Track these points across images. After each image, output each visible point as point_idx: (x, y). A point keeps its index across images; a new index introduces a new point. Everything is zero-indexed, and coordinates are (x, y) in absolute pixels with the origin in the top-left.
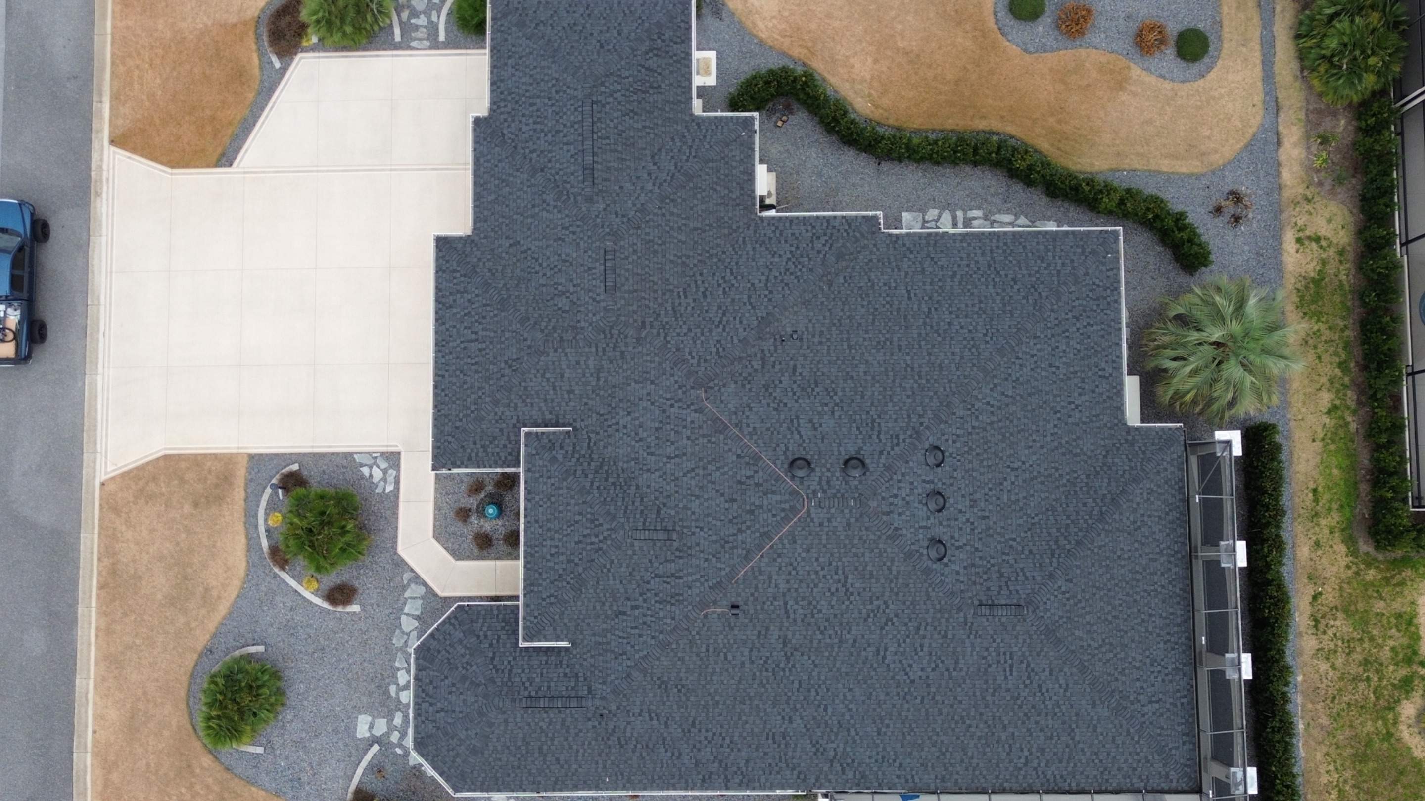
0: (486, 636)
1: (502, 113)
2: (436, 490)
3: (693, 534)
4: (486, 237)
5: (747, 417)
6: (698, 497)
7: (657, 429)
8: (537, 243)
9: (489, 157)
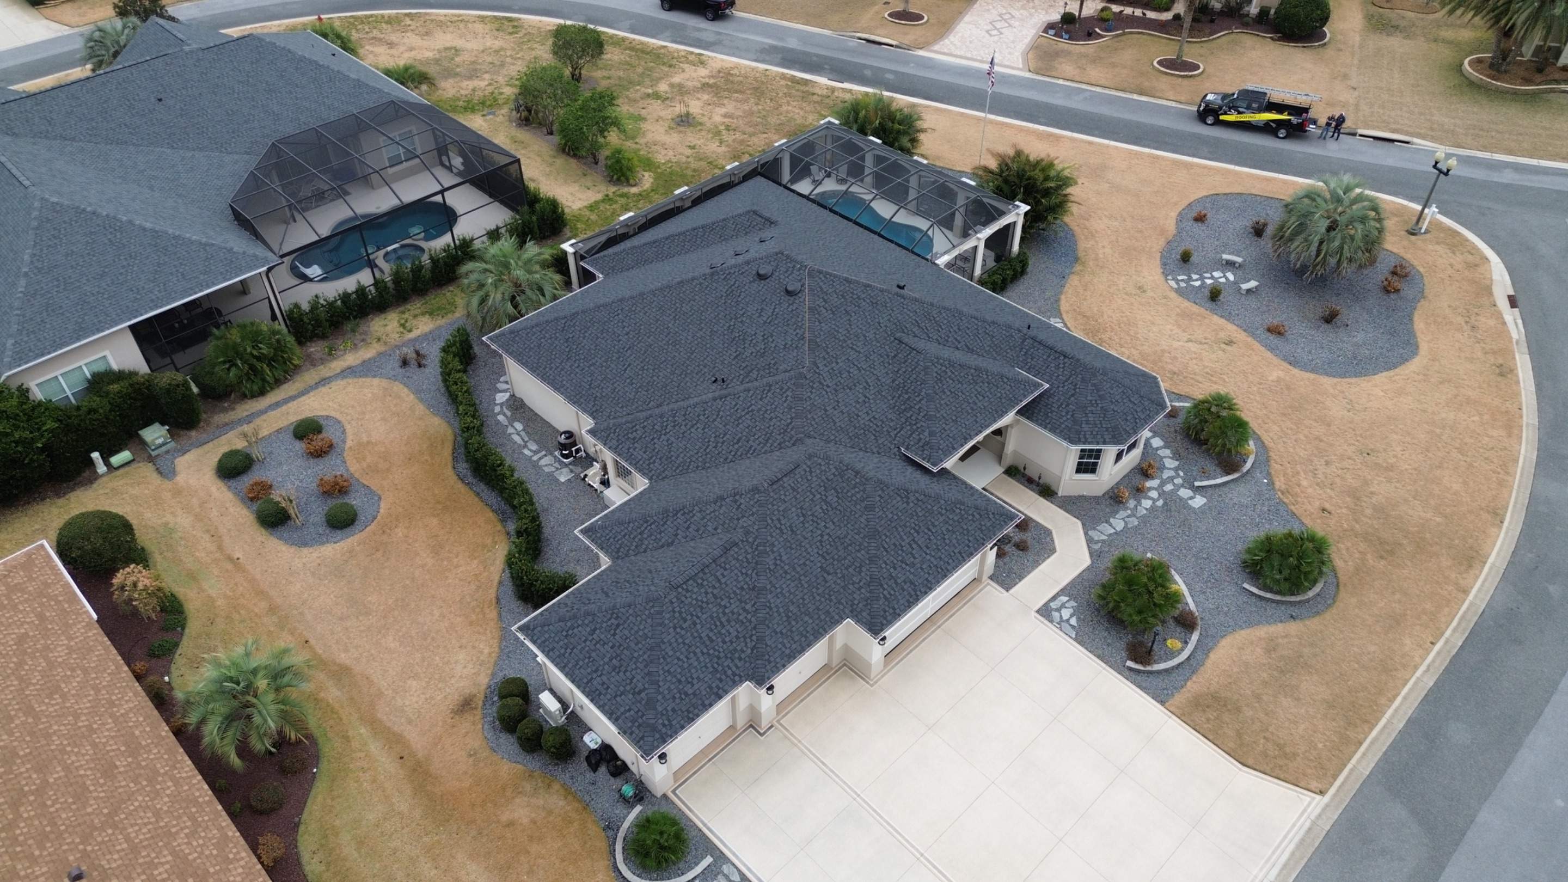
0: (1067, 413)
1: (737, 667)
2: (1029, 573)
3: (886, 326)
4: (840, 603)
5: (793, 340)
6: (864, 336)
7: (850, 389)
8: (810, 550)
9: (780, 646)
